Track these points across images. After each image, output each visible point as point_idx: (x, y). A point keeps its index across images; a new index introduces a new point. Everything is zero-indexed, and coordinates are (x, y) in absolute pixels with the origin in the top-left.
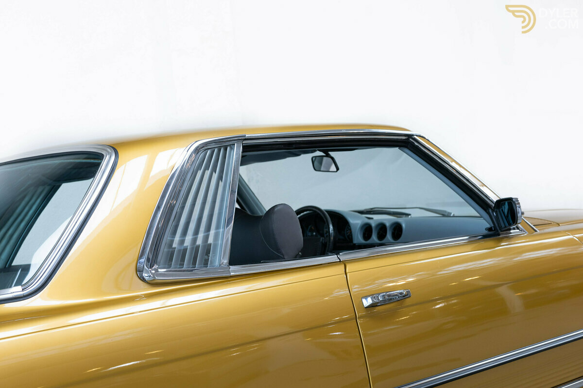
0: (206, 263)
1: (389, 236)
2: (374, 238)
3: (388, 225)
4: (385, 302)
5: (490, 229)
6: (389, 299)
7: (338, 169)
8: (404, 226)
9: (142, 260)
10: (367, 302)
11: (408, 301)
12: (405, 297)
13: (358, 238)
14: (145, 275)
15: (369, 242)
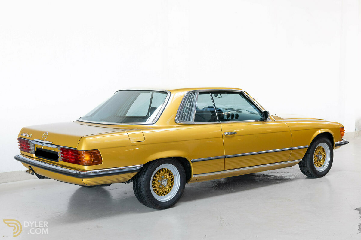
0: (189, 120)
1: (234, 118)
2: (230, 118)
3: (234, 114)
4: (230, 134)
5: (262, 119)
6: (231, 134)
7: (221, 97)
8: (239, 115)
9: (176, 118)
10: (226, 134)
11: (236, 135)
12: (236, 133)
13: (225, 118)
14: (177, 122)
15: (228, 119)
